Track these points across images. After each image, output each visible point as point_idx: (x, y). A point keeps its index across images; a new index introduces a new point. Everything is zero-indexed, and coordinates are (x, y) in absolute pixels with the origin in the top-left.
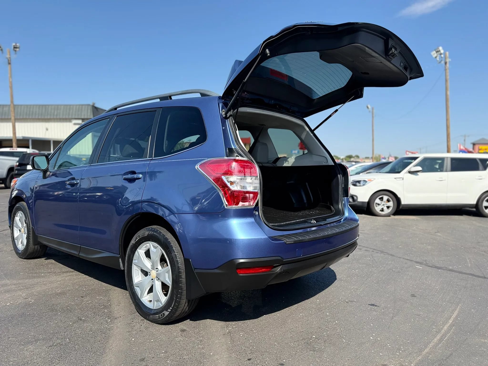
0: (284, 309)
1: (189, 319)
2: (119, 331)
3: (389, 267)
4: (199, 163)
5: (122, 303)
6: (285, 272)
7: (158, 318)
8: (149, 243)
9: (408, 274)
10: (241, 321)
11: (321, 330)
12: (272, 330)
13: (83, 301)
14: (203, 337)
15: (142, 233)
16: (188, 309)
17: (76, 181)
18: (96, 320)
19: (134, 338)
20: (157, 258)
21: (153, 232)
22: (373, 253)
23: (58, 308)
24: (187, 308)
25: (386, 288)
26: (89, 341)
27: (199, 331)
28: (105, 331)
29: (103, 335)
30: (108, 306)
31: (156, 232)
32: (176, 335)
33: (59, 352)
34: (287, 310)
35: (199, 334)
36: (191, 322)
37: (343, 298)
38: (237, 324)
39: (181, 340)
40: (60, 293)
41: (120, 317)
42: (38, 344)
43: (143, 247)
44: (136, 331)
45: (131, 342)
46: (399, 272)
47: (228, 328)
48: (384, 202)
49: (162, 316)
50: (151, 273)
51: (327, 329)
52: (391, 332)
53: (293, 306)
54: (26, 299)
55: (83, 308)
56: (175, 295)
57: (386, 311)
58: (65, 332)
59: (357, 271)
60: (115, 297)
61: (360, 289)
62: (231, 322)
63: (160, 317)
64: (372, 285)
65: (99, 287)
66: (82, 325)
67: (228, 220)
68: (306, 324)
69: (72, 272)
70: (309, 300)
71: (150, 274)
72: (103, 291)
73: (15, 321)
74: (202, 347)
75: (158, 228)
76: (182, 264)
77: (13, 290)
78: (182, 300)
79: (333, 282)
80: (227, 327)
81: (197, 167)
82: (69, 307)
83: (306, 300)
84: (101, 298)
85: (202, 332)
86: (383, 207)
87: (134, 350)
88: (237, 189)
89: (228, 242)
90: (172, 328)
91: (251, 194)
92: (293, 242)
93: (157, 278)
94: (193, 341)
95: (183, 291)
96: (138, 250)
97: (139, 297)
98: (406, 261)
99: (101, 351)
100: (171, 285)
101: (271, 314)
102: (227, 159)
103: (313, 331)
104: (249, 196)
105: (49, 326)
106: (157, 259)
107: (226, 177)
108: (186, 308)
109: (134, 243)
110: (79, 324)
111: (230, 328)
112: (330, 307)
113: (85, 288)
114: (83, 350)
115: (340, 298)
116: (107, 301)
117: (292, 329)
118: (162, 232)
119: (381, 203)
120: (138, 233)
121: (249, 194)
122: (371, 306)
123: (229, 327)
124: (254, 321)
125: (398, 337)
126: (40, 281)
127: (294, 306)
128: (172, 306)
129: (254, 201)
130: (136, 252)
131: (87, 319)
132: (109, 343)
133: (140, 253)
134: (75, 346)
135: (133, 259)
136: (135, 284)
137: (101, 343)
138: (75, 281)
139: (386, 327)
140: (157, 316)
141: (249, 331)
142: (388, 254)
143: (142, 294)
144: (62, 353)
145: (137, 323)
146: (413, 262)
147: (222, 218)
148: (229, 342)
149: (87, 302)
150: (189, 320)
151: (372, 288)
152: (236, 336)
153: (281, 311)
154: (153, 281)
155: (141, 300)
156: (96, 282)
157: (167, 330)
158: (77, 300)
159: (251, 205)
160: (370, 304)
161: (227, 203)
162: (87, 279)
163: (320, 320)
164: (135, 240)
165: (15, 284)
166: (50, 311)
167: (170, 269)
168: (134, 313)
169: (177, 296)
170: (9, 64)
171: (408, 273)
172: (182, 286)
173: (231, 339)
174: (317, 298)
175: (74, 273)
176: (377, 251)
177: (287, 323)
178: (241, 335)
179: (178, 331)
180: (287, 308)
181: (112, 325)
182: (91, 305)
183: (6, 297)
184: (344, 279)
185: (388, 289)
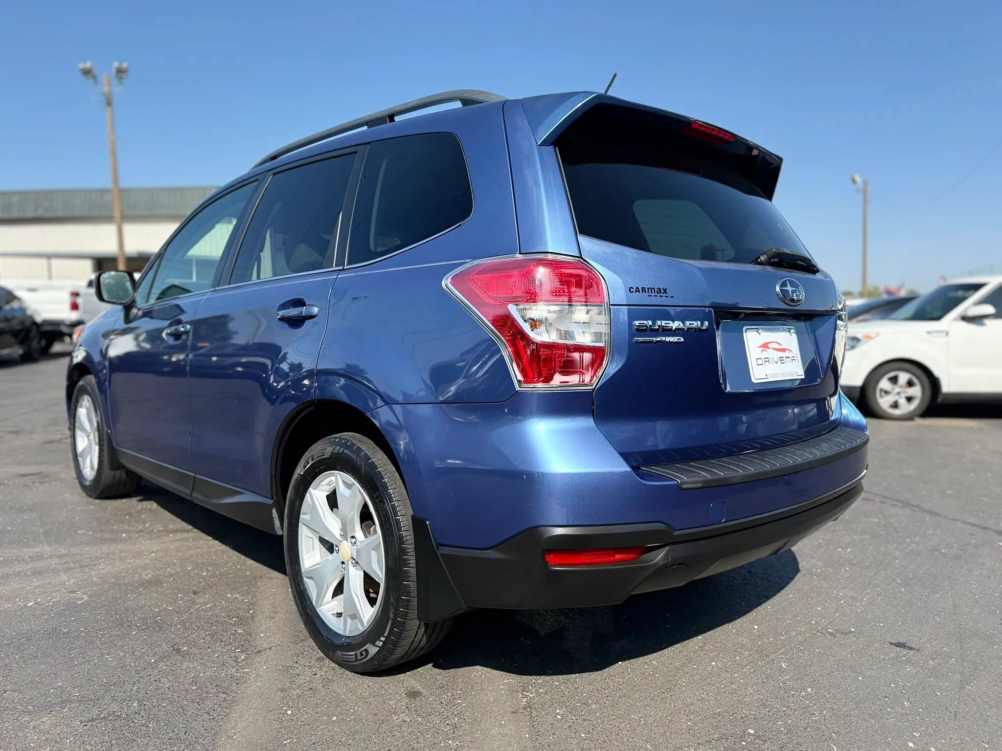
0: (669, 647)
1: (432, 664)
2: (261, 687)
3: (931, 543)
4: (451, 273)
5: (280, 612)
6: (678, 564)
7: (354, 659)
8: (333, 473)
9: (984, 564)
10: (560, 676)
11: (769, 712)
12: (639, 705)
13: (194, 603)
14: (459, 715)
15: (317, 451)
16: (427, 642)
17: (183, 327)
18: (211, 654)
19: (293, 709)
20: (352, 513)
21: (342, 449)
22: (883, 505)
23: (136, 619)
24: (425, 638)
25: (931, 599)
26: (185, 712)
27: (453, 697)
28: (226, 684)
29: (221, 695)
30: (247, 618)
31: (350, 447)
32: (394, 706)
33: (107, 738)
34: (677, 648)
35: (451, 708)
36: (436, 670)
37: (820, 622)
38: (548, 684)
39: (405, 721)
40: (149, 582)
41: (270, 648)
42: (66, 712)
43: (322, 484)
44: (301, 688)
45: (284, 719)
46: (957, 557)
47: (525, 693)
48: (901, 387)
49: (363, 655)
50: (341, 548)
51: (784, 711)
52: (963, 728)
53: (692, 639)
54: (71, 592)
55: (191, 621)
56: (393, 605)
57: (939, 665)
58: (135, 684)
59: (850, 552)
60: (268, 597)
61: (862, 599)
62: (535, 677)
63: (359, 657)
64: (893, 589)
65: (238, 568)
66: (179, 665)
67: (523, 420)
68: (727, 693)
69: (188, 531)
70: (731, 624)
71: (338, 550)
72: (244, 579)
73: (32, 647)
74: (455, 744)
75: (354, 438)
76: (409, 531)
77: (51, 571)
78: (410, 620)
79: (792, 579)
80: (523, 690)
81: (446, 282)
82: (160, 616)
83: (726, 626)
84: (237, 598)
85: (460, 701)
86: (896, 398)
87: (285, 742)
88: (550, 341)
89: (525, 477)
90: (387, 684)
91: (586, 351)
92: (700, 485)
93: (354, 562)
94: (435, 726)
95: (412, 599)
96: (311, 489)
97: (314, 604)
98: (972, 528)
99: (206, 741)
100: (383, 582)
101: (635, 659)
102: (520, 259)
103: (747, 713)
104: (581, 358)
105: (102, 665)
106: (353, 515)
107: (518, 308)
108: (422, 638)
109: (302, 473)
110: (171, 661)
111: (532, 693)
112: (788, 646)
113: (207, 570)
114: (164, 736)
115: (813, 622)
116: (248, 606)
117: (692, 704)
118: (364, 449)
119: (893, 389)
120: (310, 449)
121: (581, 354)
122: (898, 649)
123: (527, 692)
124: (592, 676)
125: (987, 746)
126: (114, 550)
127: (695, 639)
128: (386, 635)
129: (594, 374)
130: (308, 495)
131: (192, 651)
132: (231, 719)
133: (315, 499)
134: (148, 723)
135: (300, 512)
136: (305, 572)
137: (212, 717)
138: (188, 554)
139: (948, 713)
140: (352, 655)
141: (580, 706)
142: (924, 511)
143: (321, 596)
144: (114, 741)
145: (307, 668)
146: (990, 532)
147: (510, 417)
148: (527, 736)
149: (202, 606)
150: (430, 665)
151: (894, 598)
152: (545, 718)
153: (661, 652)
154: (344, 566)
155: (318, 610)
156: (234, 556)
157: (374, 691)
158: (181, 599)
159: (586, 382)
160: (894, 642)
161: (520, 377)
162: (216, 550)
163: (763, 682)
164: (305, 467)
165: (58, 557)
166: (115, 626)
167: (380, 542)
168: (303, 640)
169: (397, 610)
170: (109, 104)
171: (982, 560)
172: (408, 586)
173: (531, 726)
174: (754, 619)
175: (190, 535)
176: (895, 503)
177: (678, 688)
178: (559, 717)
179: (400, 696)
180: (677, 646)
181: (247, 670)
182: (210, 614)
183: (32, 586)
184: (819, 571)
185: (937, 601)
